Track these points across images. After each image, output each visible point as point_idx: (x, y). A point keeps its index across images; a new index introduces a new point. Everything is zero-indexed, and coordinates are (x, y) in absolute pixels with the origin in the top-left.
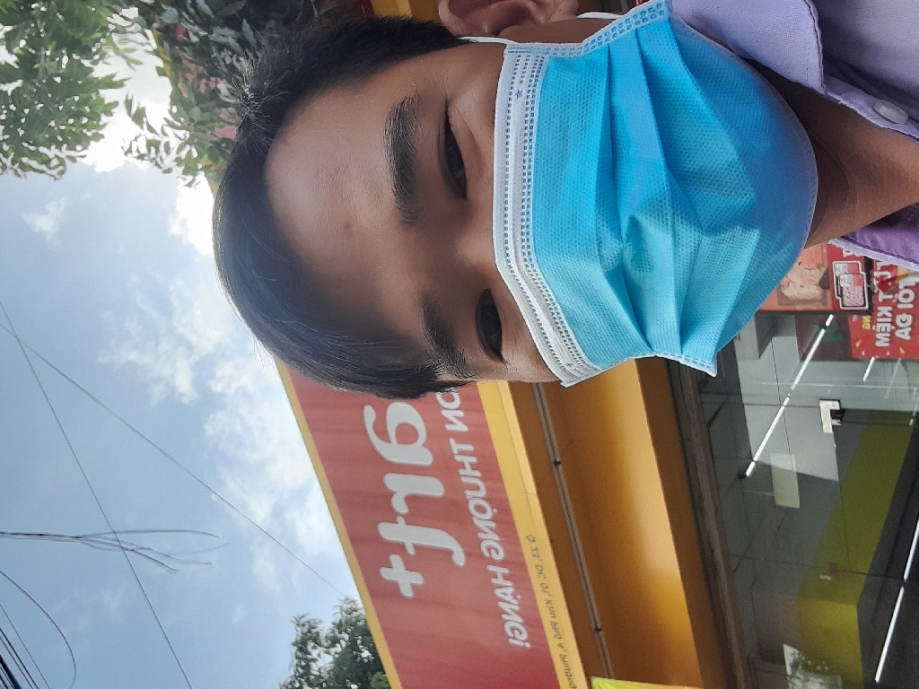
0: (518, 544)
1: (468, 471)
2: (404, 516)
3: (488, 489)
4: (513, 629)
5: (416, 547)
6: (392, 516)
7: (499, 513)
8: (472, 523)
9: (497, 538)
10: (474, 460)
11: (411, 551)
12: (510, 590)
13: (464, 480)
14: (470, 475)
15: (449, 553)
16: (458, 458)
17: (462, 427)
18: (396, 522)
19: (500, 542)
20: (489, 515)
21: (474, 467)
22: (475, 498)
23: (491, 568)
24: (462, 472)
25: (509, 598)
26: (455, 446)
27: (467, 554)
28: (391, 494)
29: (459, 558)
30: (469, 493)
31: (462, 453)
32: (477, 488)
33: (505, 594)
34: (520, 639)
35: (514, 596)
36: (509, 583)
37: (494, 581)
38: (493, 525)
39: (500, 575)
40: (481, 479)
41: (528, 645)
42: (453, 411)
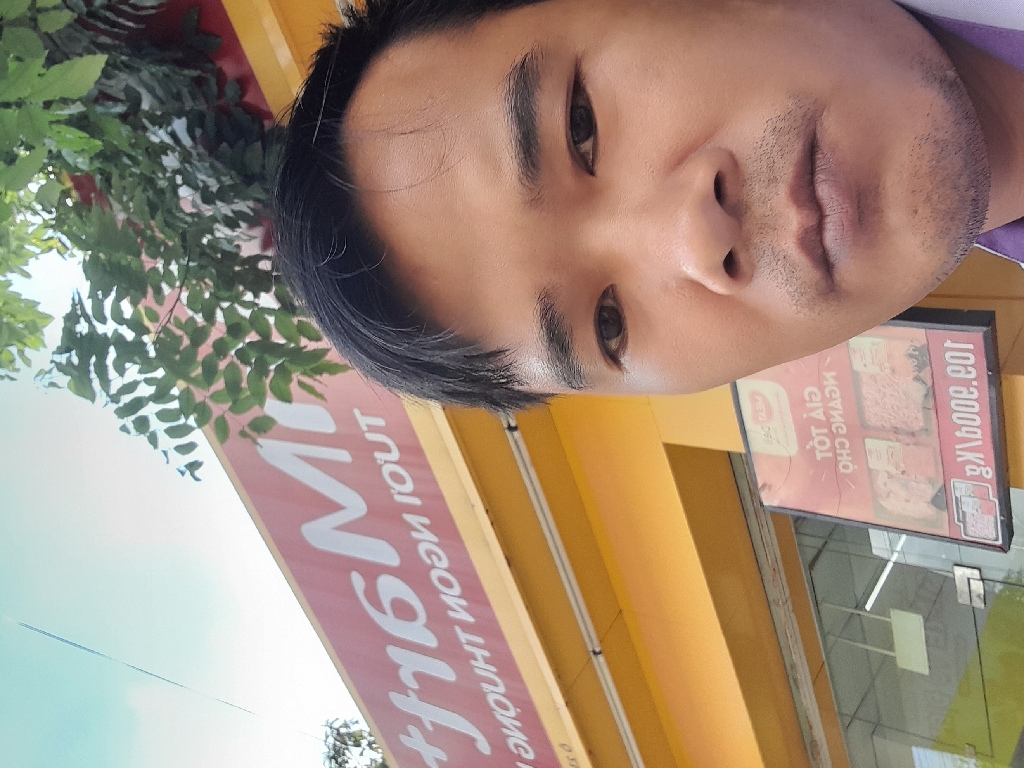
0: (551, 750)
1: (480, 663)
2: (416, 692)
3: (507, 687)
5: (433, 724)
6: (403, 689)
7: (523, 713)
8: (494, 717)
9: (525, 738)
10: (487, 654)
11: (430, 728)
13: (478, 671)
14: (484, 668)
15: (472, 739)
16: (467, 648)
17: (467, 617)
18: (408, 695)
19: (528, 742)
20: (512, 713)
21: (487, 661)
22: (494, 693)
23: (521, 765)
24: (474, 663)
26: (463, 637)
27: (492, 745)
28: (397, 667)
29: (484, 747)
30: (485, 686)
31: (471, 644)
32: (494, 683)
38: (518, 724)
40: (496, 674)
42: (452, 597)
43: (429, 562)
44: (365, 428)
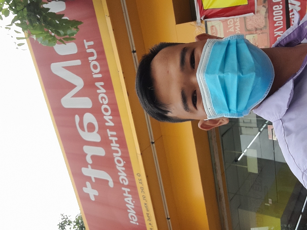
0: (134, 178)
1: (114, 144)
2: (90, 165)
3: (122, 152)
4: (132, 216)
5: (95, 178)
6: (86, 165)
7: (126, 163)
8: (116, 168)
9: (125, 175)
10: (116, 139)
11: (94, 180)
12: (130, 199)
13: (113, 148)
14: (115, 146)
15: (107, 181)
16: (111, 138)
17: (111, 124)
18: (87, 167)
19: (126, 177)
20: (122, 164)
21: (117, 142)
22: (117, 156)
23: (123, 189)
24: (112, 145)
25: (130, 202)
26: (109, 133)
27: (114, 182)
28: (86, 155)
29: (111, 184)
30: (115, 154)
31: (112, 136)
32: (117, 152)
33: (129, 200)
34: (134, 221)
35: (132, 202)
36: (130, 196)
37: (124, 194)
38: (124, 169)
39: (127, 192)
40: (119, 147)
41: (137, 224)
42: (108, 117)
43: (102, 103)
44: (87, 47)
